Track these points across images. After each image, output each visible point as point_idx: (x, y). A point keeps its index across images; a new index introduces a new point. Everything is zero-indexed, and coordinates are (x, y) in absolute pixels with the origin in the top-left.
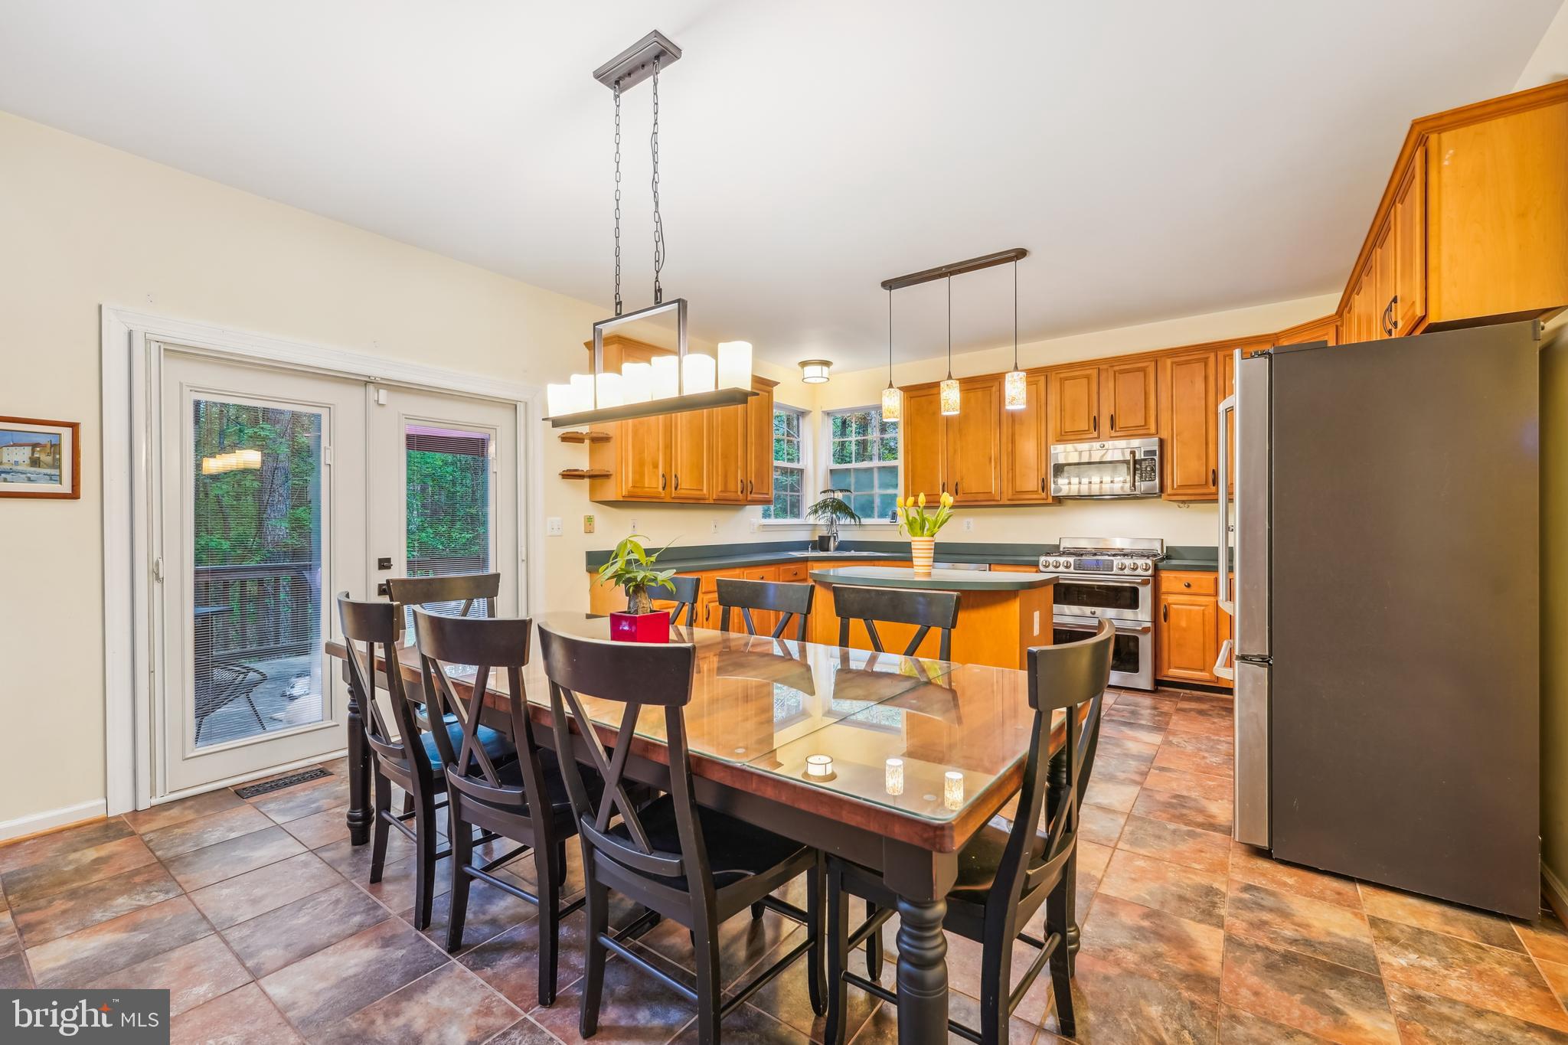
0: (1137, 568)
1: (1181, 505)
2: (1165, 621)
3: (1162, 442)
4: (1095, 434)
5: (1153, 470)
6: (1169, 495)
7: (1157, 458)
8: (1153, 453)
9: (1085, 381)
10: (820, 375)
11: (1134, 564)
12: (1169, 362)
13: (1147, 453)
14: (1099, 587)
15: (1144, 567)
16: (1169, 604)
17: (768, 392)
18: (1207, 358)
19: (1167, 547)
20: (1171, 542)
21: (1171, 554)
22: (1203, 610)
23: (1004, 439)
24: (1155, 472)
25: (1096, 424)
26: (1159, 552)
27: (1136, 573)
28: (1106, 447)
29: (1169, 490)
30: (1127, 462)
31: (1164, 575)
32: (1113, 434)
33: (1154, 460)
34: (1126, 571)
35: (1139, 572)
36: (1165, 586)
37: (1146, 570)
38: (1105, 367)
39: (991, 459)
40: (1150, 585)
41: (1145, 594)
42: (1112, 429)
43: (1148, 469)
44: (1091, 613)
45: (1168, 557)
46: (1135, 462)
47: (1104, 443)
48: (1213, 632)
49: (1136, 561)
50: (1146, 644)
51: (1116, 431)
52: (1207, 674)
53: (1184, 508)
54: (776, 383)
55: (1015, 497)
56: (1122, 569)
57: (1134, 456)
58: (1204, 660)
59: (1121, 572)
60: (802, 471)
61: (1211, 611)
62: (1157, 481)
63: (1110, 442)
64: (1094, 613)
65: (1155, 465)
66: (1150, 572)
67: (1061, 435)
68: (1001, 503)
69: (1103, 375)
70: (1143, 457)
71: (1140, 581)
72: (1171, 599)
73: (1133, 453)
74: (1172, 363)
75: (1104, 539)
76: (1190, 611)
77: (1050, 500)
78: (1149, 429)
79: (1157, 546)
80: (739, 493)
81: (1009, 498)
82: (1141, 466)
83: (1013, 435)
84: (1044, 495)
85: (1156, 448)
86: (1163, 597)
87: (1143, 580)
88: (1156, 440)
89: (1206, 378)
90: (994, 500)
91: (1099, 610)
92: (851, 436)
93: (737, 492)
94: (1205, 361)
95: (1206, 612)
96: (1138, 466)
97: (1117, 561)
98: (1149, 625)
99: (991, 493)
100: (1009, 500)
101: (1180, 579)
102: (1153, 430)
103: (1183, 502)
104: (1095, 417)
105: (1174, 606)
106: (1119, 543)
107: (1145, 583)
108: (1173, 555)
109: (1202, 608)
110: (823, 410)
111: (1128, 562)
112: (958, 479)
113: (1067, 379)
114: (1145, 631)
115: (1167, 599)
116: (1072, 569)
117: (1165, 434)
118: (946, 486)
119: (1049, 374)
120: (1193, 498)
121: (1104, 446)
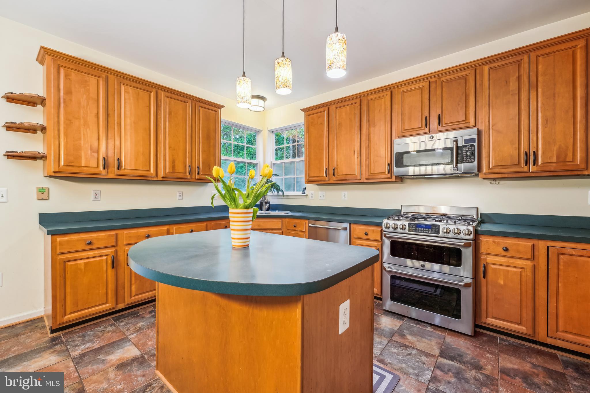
0: (460, 233)
1: (492, 182)
2: (484, 277)
3: (479, 132)
4: (427, 130)
5: (473, 154)
6: (485, 174)
7: (476, 144)
8: (473, 140)
9: (419, 91)
10: (258, 105)
11: (458, 229)
12: (486, 68)
13: (467, 141)
14: (428, 246)
15: (467, 232)
16: (488, 264)
17: (216, 111)
18: (521, 61)
19: (481, 214)
20: (484, 210)
21: (485, 218)
22: (520, 272)
23: (364, 138)
24: (474, 156)
25: (427, 122)
26: (475, 217)
27: (459, 237)
28: (435, 138)
29: (485, 170)
30: (451, 149)
31: (484, 239)
32: (440, 128)
33: (474, 146)
34: (451, 235)
35: (462, 236)
36: (483, 249)
37: (468, 235)
38: (434, 79)
39: (355, 151)
40: (471, 247)
41: (467, 254)
42: (439, 126)
43: (468, 154)
44: (421, 265)
45: (481, 222)
46: (458, 148)
47: (433, 135)
48: (530, 292)
49: (459, 227)
50: (467, 296)
51: (442, 126)
52: (524, 328)
53: (495, 184)
54: (223, 107)
55: (370, 177)
56: (447, 233)
57: (457, 144)
58: (521, 315)
59: (446, 235)
60: (257, 164)
61: (528, 273)
62: (476, 163)
63: (438, 134)
64: (423, 266)
65: (474, 150)
66: (471, 237)
67: (402, 132)
68: (361, 181)
69: (433, 86)
70: (464, 144)
71: (463, 244)
72: (490, 259)
73: (456, 141)
74: (489, 69)
75: (433, 207)
76: (508, 271)
77: (394, 179)
78: (469, 123)
79: (474, 213)
80: (187, 174)
81: (367, 177)
82: (462, 151)
83: (369, 135)
84: (389, 175)
85: (476, 137)
86: (483, 257)
87: (465, 244)
88: (475, 130)
89: (519, 78)
90: (357, 179)
91: (428, 265)
92: (283, 143)
93: (185, 173)
94: (519, 63)
95: (523, 274)
96: (460, 151)
97: (443, 225)
98: (469, 281)
99: (355, 174)
100: (366, 179)
101: (498, 244)
102: (472, 123)
103: (495, 179)
104: (426, 117)
105: (492, 266)
106: (443, 210)
107: (467, 245)
108: (486, 220)
109: (520, 270)
110: (269, 129)
111: (452, 227)
112: (335, 165)
113: (406, 92)
114: (467, 285)
115: (486, 259)
116: (407, 231)
117: (482, 127)
118: (328, 170)
119: (394, 90)
120: (506, 176)
121: (433, 137)
